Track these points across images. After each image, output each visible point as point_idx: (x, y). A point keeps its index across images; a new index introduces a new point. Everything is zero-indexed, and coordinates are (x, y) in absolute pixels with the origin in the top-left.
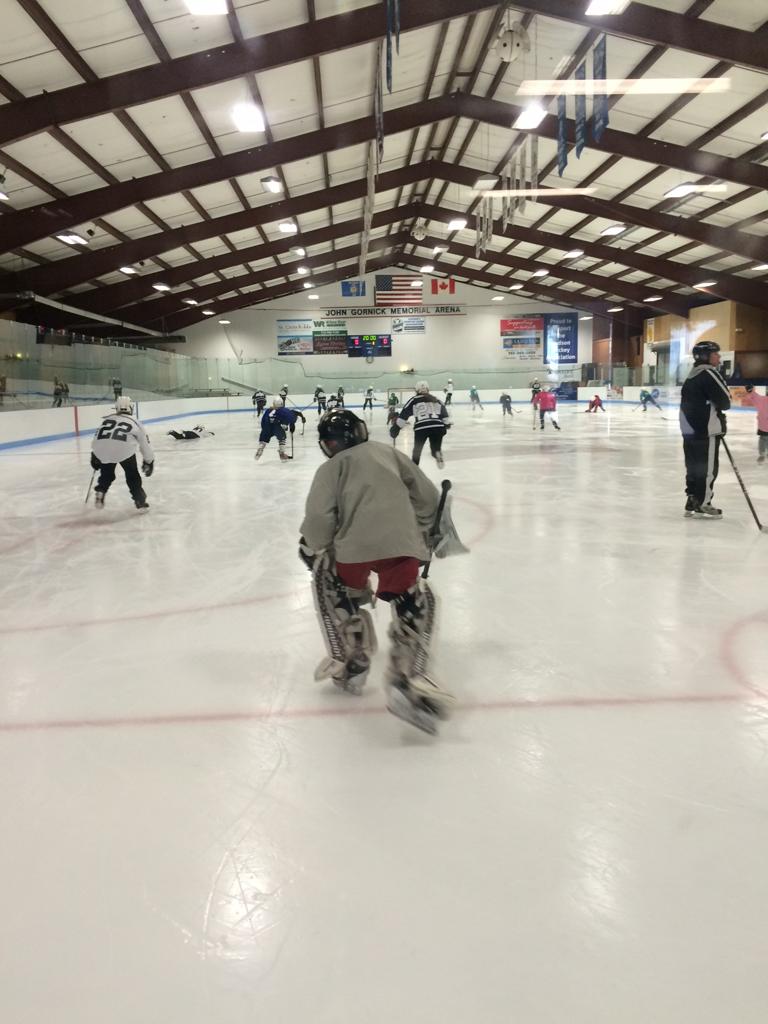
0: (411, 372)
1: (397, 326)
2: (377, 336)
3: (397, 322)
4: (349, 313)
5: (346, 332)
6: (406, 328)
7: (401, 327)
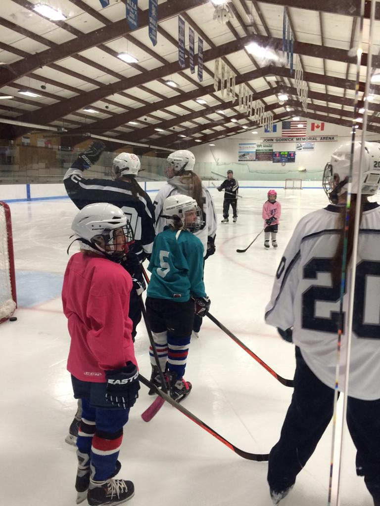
0: (305, 171)
1: (298, 147)
2: (288, 152)
3: (299, 145)
4: (275, 141)
5: (272, 150)
6: (303, 148)
7: (301, 148)
